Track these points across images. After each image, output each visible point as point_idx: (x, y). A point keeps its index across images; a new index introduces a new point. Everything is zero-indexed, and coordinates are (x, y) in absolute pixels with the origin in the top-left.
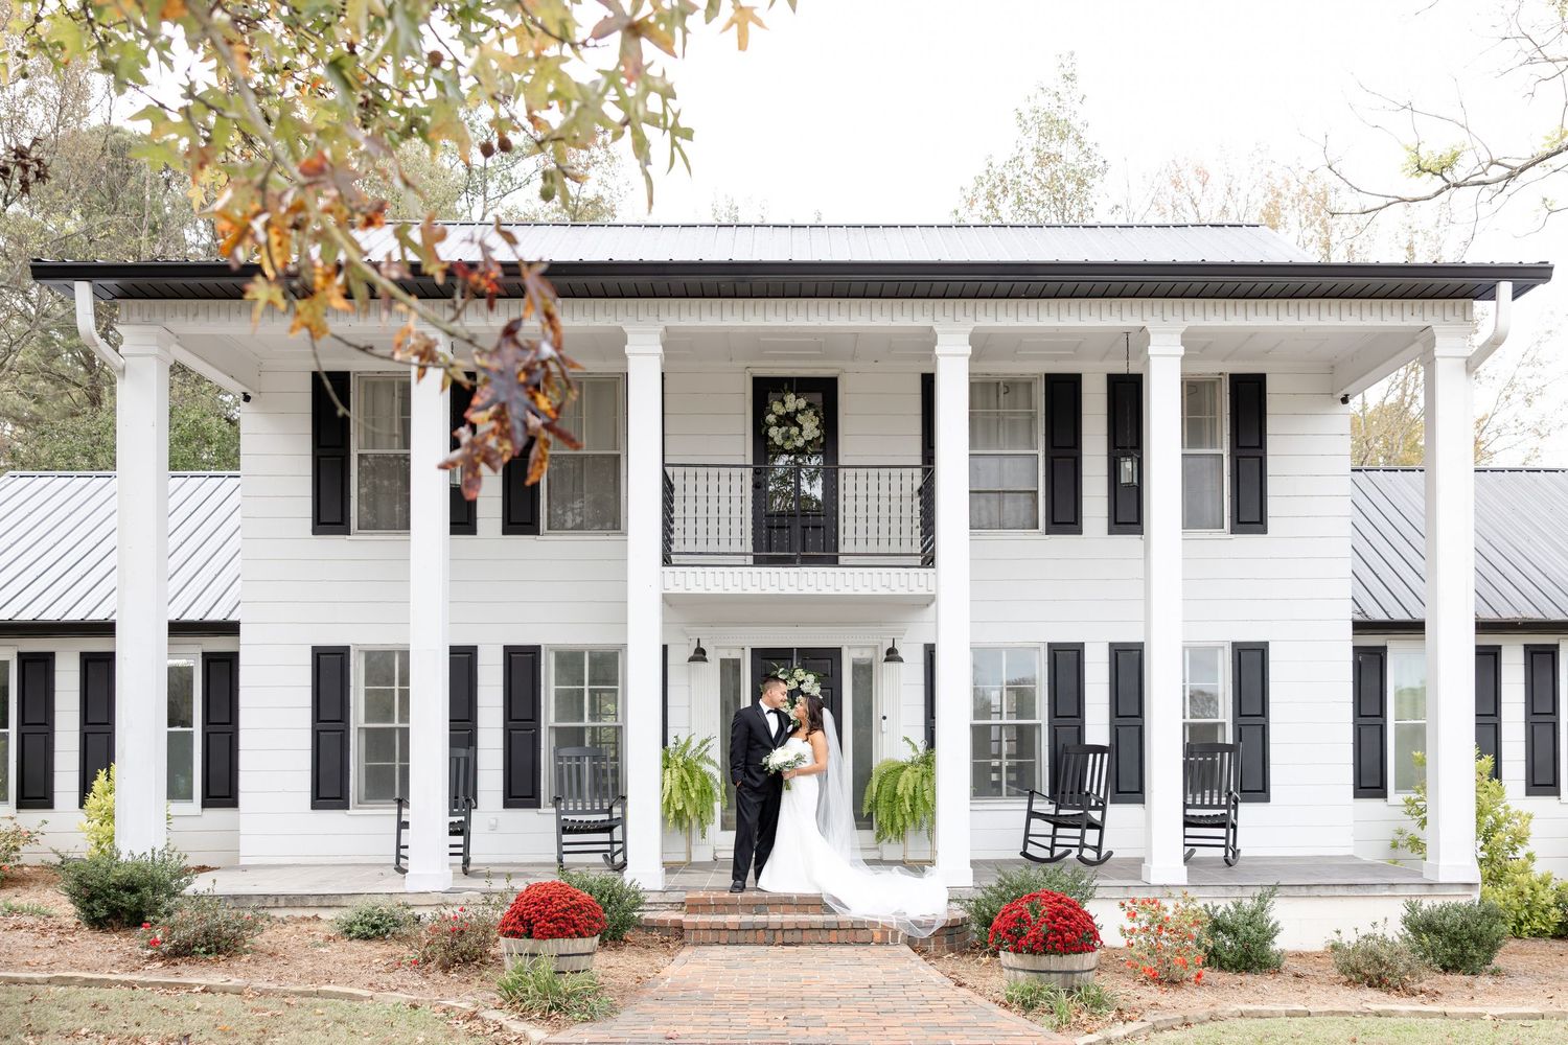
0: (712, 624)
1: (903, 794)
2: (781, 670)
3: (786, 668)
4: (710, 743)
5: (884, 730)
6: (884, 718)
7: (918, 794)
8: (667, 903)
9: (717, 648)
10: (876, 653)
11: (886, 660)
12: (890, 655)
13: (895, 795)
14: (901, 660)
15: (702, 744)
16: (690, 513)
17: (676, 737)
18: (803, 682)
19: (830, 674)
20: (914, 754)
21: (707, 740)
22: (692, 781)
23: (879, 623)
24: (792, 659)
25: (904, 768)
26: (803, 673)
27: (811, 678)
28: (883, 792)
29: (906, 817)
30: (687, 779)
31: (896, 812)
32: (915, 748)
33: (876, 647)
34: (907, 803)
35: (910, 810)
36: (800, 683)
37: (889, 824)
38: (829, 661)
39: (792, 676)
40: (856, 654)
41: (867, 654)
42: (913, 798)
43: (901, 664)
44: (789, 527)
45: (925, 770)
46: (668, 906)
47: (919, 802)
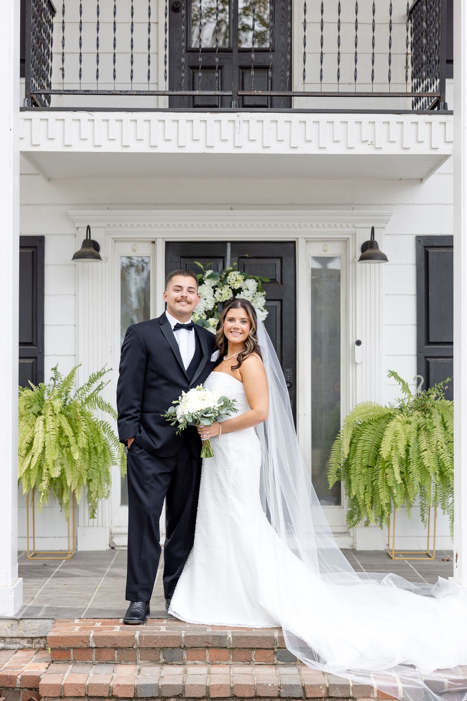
0: (109, 206)
1: (390, 456)
2: (209, 272)
3: (216, 270)
4: (104, 379)
5: (357, 361)
6: (358, 343)
7: (413, 456)
8: (23, 638)
9: (116, 241)
10: (346, 249)
11: (362, 258)
12: (368, 252)
13: (377, 457)
14: (384, 258)
15: (93, 380)
16: (72, 46)
17: (55, 369)
18: (240, 290)
19: (278, 280)
20: (403, 396)
21: (100, 374)
22: (76, 434)
23: (352, 205)
24: (224, 258)
25: (389, 417)
26: (240, 278)
27: (252, 284)
28: (359, 452)
29: (395, 491)
30: (68, 431)
31: (380, 482)
32: (405, 387)
33: (346, 241)
34: (397, 469)
35: (400, 481)
36: (236, 292)
37: (368, 501)
38: (278, 261)
39: (224, 281)
40: (318, 250)
41: (332, 250)
42: (405, 463)
43: (383, 265)
44: (220, 68)
45: (422, 420)
46: (25, 643)
47: (413, 468)
